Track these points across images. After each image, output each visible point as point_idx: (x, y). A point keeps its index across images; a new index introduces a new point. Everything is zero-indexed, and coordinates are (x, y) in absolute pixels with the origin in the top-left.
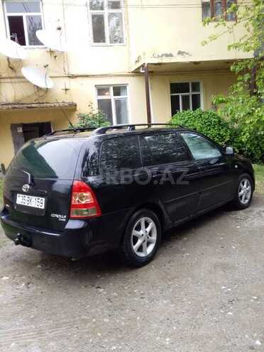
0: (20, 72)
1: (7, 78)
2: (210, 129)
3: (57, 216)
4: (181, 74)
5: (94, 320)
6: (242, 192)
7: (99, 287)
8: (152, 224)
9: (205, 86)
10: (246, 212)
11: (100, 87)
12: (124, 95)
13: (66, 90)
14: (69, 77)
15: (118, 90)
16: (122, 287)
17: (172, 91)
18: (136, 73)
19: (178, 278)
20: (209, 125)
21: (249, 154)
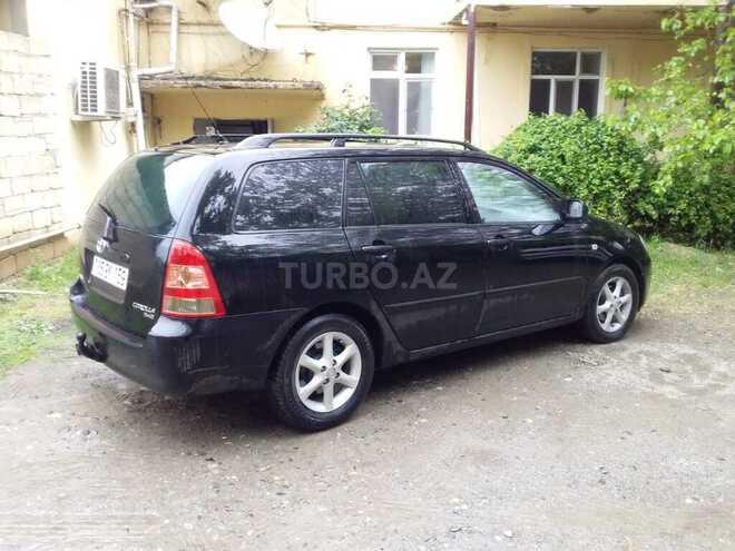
0: (217, 12)
1: (194, 24)
2: (596, 161)
3: (141, 307)
4: (560, 34)
5: (167, 521)
6: (606, 305)
7: (211, 459)
8: (351, 349)
9: (612, 62)
10: (608, 352)
11: (378, 53)
12: (430, 72)
13: (308, 55)
14: (316, 27)
15: (416, 62)
16: (256, 466)
17: (535, 71)
18: (456, 24)
19: (374, 465)
20: (596, 151)
21: (684, 223)
